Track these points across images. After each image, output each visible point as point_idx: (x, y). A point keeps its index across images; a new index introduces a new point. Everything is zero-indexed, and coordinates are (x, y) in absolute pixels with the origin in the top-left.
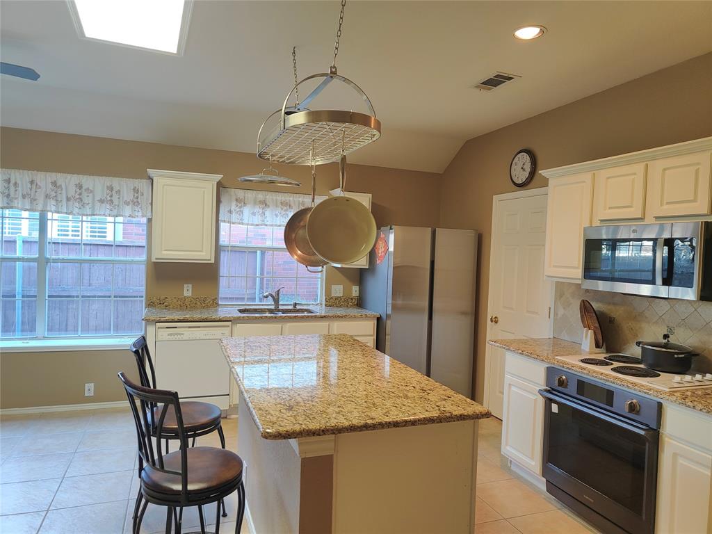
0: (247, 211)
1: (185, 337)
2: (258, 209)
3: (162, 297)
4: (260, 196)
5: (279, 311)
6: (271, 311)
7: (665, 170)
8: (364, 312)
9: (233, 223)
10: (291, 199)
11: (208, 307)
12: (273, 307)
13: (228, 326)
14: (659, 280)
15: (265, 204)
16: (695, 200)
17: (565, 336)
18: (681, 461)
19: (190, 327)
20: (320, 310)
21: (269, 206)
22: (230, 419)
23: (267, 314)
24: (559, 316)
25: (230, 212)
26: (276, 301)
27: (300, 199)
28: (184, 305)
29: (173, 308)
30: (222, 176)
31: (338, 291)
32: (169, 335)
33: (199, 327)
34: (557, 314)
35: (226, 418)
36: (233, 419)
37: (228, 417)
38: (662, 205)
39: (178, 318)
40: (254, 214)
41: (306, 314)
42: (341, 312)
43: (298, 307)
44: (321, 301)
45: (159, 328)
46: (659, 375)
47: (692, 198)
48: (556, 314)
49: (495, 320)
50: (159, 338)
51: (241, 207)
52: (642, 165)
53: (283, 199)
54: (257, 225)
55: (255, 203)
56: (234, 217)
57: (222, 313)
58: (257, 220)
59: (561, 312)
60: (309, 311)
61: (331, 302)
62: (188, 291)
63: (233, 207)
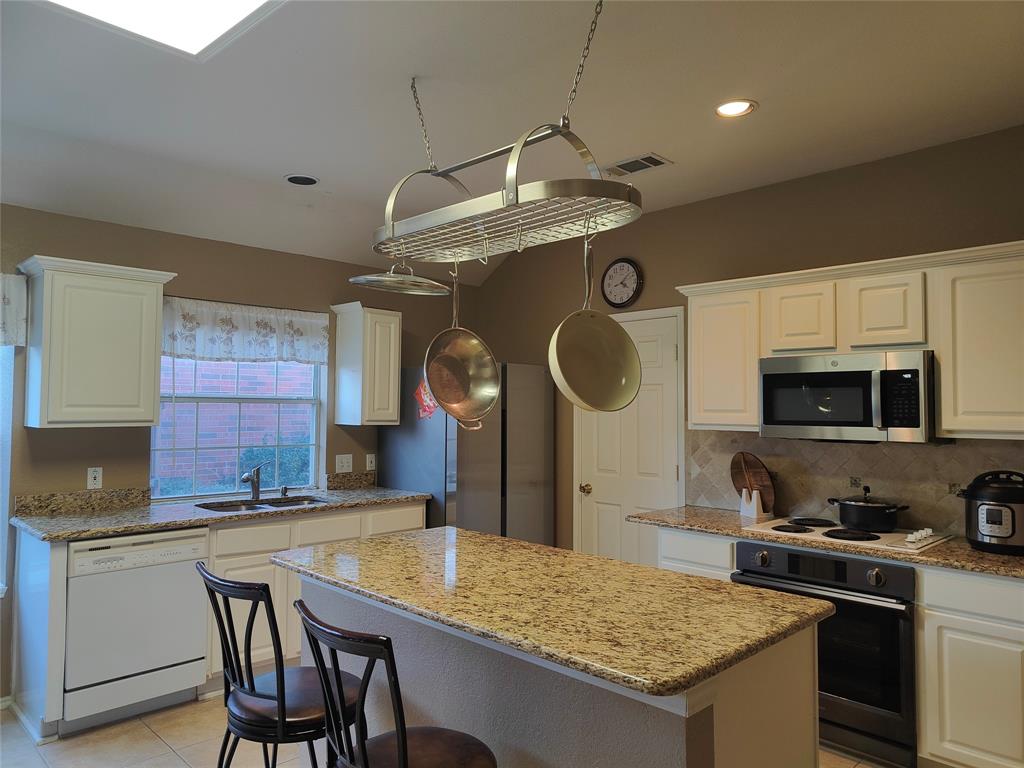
0: (201, 334)
1: (125, 564)
2: (220, 334)
3: (46, 495)
4: (223, 310)
5: (263, 502)
6: (249, 505)
7: (861, 290)
8: (391, 495)
9: (178, 357)
10: (272, 316)
11: (133, 506)
12: (249, 497)
13: (204, 536)
14: (877, 421)
15: (229, 324)
16: (904, 327)
17: (703, 502)
18: (948, 635)
19: (134, 544)
20: (322, 493)
21: (237, 328)
22: (204, 701)
23: (244, 511)
24: (693, 476)
25: (173, 337)
26: (255, 483)
27: (286, 318)
28: (90, 507)
29: (67, 513)
31: (345, 463)
32: (96, 562)
33: (152, 542)
34: (690, 474)
35: (196, 700)
36: (209, 700)
37: (200, 698)
38: (861, 331)
39: (103, 530)
40: (213, 341)
41: (306, 505)
42: (355, 497)
43: (290, 494)
44: (317, 482)
45: (76, 552)
46: (878, 538)
47: (901, 324)
48: (688, 474)
49: (586, 490)
50: (76, 569)
51: (191, 329)
52: (831, 284)
53: (260, 317)
54: (219, 360)
55: (214, 323)
56: (181, 346)
57: (160, 514)
58: (220, 349)
59: (696, 471)
60: (312, 500)
61: (337, 482)
62: (94, 479)
63: (178, 329)
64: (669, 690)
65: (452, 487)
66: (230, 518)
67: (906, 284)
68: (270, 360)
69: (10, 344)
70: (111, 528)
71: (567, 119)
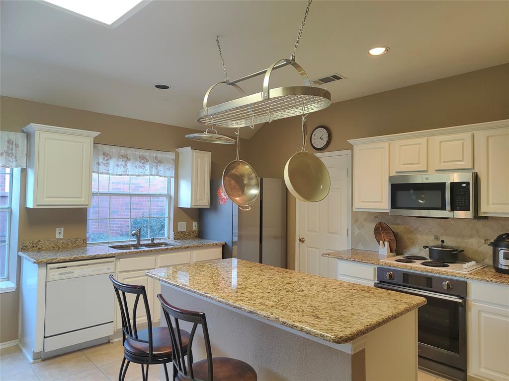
0: (112, 163)
1: (75, 275)
2: (121, 162)
3: (36, 241)
4: (123, 151)
5: (142, 245)
6: (135, 247)
7: (441, 142)
8: (205, 242)
9: (101, 173)
10: (147, 154)
11: (79, 247)
12: (135, 243)
13: (113, 261)
14: (448, 207)
15: (126, 158)
16: (462, 161)
17: (360, 247)
18: (483, 314)
19: (79, 266)
20: (171, 241)
21: (130, 159)
22: (112, 343)
23: (133, 250)
24: (355, 235)
25: (98, 164)
26: (138, 236)
27: (154, 154)
28: (57, 247)
29: (46, 250)
30: (100, 133)
31: (182, 227)
32: (60, 274)
33: (87, 265)
34: (354, 233)
35: (109, 342)
36: (115, 342)
37: (111, 341)
38: (440, 163)
39: (64, 258)
40: (118, 166)
41: (163, 247)
42: (188, 243)
43: (155, 242)
44: (169, 235)
45: (50, 269)
46: (449, 266)
47: (461, 159)
48: (353, 233)
49: (301, 240)
50: (50, 278)
51: (107, 160)
52: (426, 139)
53: (141, 154)
54: (121, 175)
55: (119, 157)
56: (102, 168)
57: (92, 251)
58: (121, 170)
59: (357, 231)
60: (166, 244)
61: (178, 236)
62: (60, 234)
63: (101, 160)
64: (343, 341)
65: (235, 239)
66: (126, 253)
67: (464, 139)
68: (146, 175)
69: (19, 167)
70: (68, 258)
71: (294, 56)
